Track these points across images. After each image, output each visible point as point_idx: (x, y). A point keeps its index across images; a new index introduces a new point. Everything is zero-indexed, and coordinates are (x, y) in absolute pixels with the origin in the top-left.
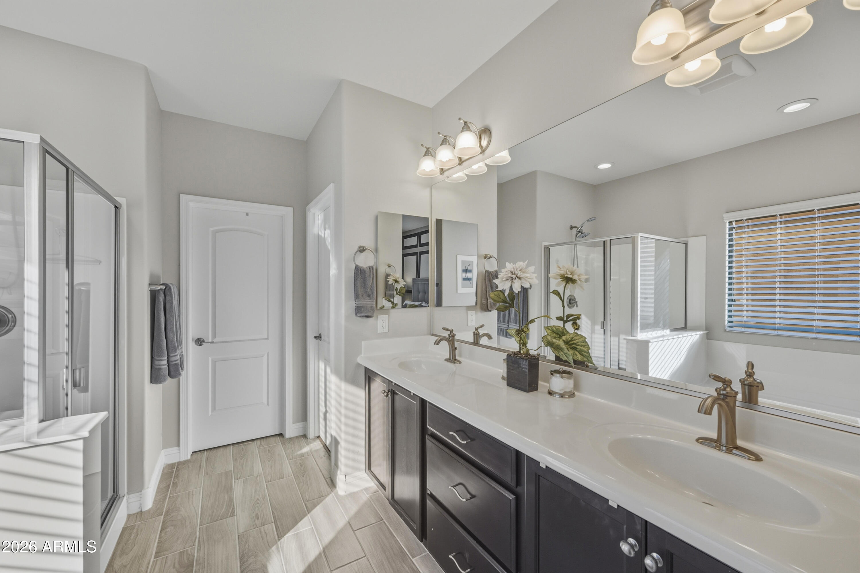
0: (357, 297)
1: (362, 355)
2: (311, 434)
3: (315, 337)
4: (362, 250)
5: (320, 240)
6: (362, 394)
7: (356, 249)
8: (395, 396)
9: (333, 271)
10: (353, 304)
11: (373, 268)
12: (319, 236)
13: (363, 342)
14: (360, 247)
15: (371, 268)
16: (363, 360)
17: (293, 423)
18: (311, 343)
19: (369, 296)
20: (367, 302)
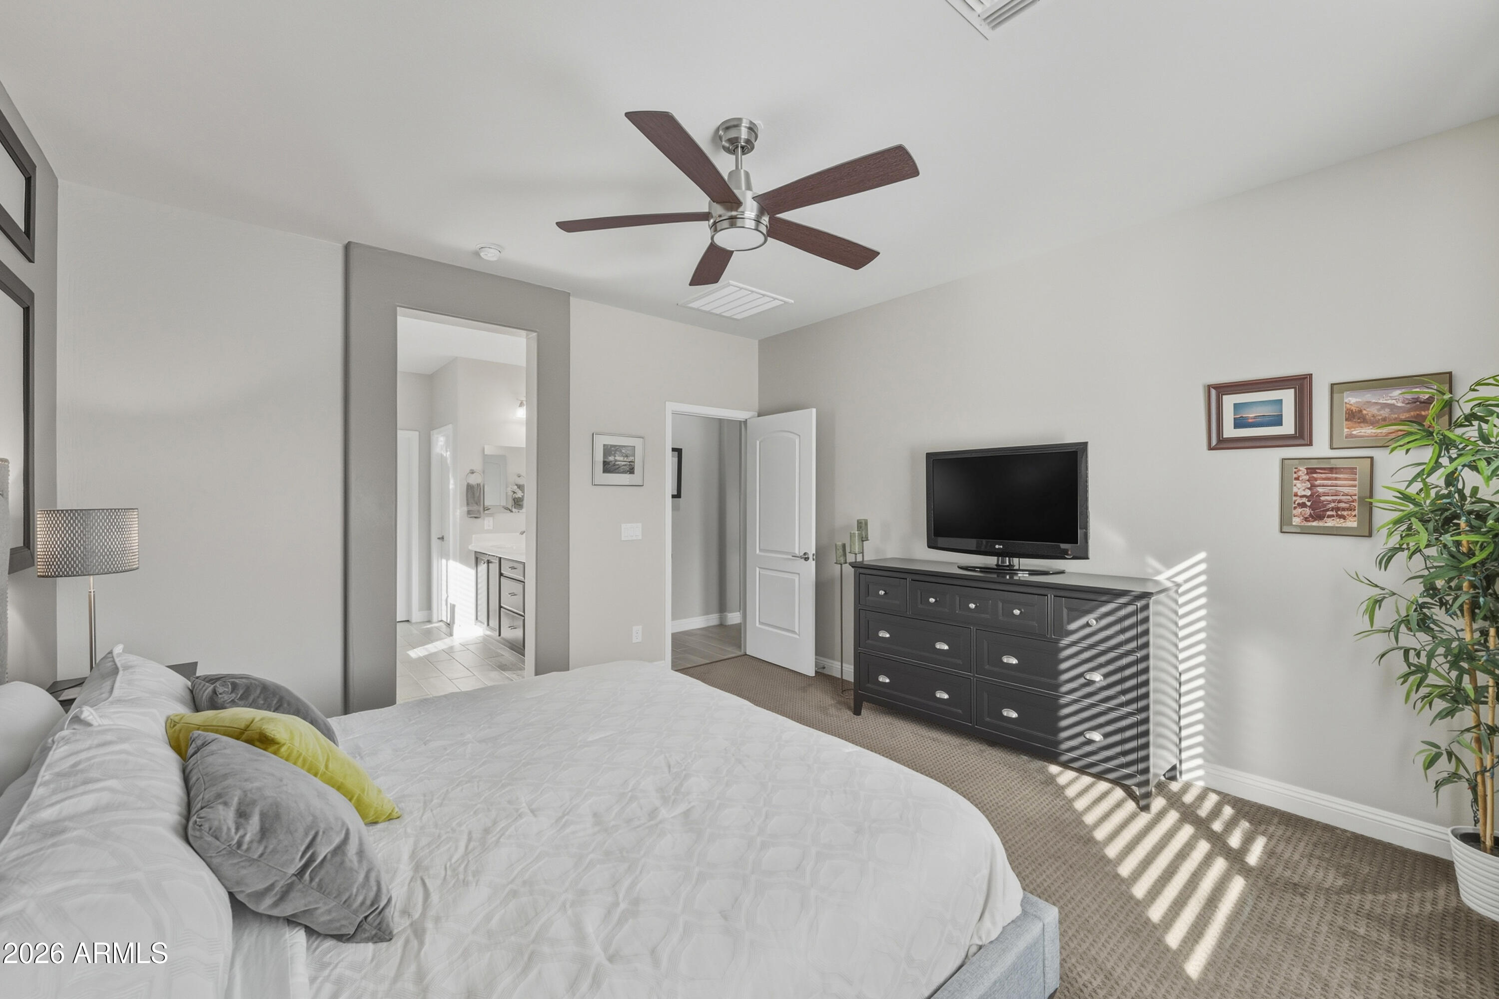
0: (468, 504)
1: (473, 545)
2: (435, 619)
3: (439, 538)
4: (472, 472)
5: (442, 459)
6: (473, 572)
7: (468, 472)
8: (490, 564)
9: (451, 486)
10: (465, 509)
11: (480, 484)
12: (442, 455)
13: (474, 536)
14: (471, 470)
15: (478, 485)
16: (474, 547)
17: (419, 611)
18: (435, 543)
19: (477, 504)
20: (475, 508)
